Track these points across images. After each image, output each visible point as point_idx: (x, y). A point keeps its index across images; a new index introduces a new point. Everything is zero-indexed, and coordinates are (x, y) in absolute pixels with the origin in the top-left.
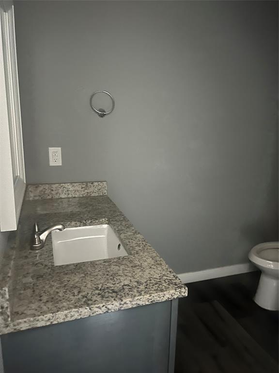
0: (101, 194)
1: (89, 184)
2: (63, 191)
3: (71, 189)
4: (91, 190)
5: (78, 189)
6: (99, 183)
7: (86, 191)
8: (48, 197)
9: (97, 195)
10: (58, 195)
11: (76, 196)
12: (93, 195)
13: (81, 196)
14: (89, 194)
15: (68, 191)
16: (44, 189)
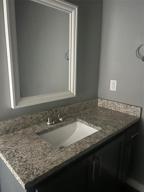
0: (136, 115)
1: (128, 106)
2: (113, 106)
3: (118, 106)
4: (129, 110)
5: (122, 107)
6: (135, 107)
7: (126, 110)
8: (106, 107)
9: (133, 115)
10: (111, 107)
11: (120, 111)
12: (130, 114)
13: (123, 112)
14: (128, 113)
15: (116, 106)
16: (105, 102)
